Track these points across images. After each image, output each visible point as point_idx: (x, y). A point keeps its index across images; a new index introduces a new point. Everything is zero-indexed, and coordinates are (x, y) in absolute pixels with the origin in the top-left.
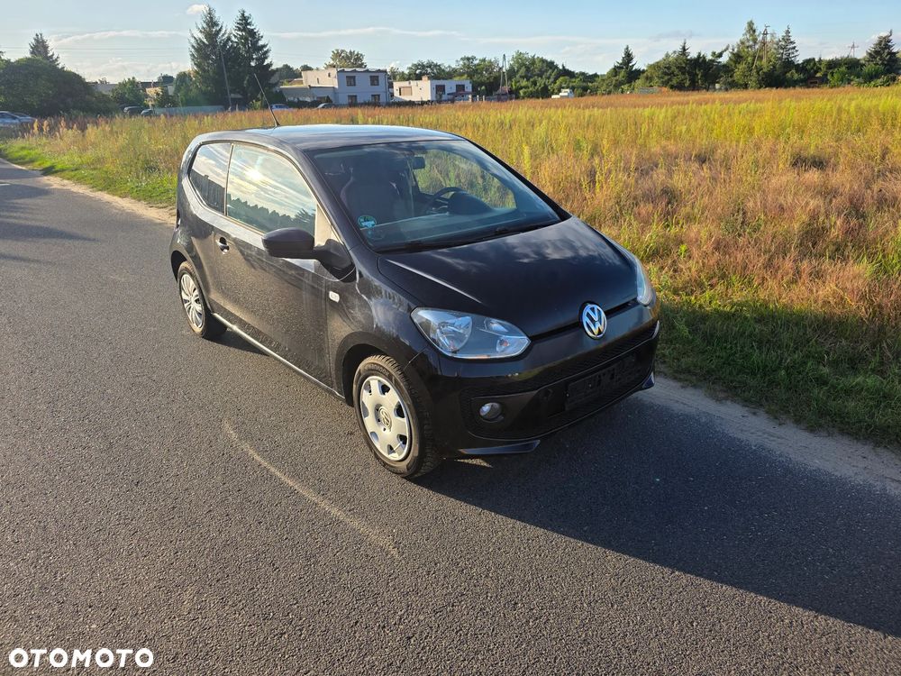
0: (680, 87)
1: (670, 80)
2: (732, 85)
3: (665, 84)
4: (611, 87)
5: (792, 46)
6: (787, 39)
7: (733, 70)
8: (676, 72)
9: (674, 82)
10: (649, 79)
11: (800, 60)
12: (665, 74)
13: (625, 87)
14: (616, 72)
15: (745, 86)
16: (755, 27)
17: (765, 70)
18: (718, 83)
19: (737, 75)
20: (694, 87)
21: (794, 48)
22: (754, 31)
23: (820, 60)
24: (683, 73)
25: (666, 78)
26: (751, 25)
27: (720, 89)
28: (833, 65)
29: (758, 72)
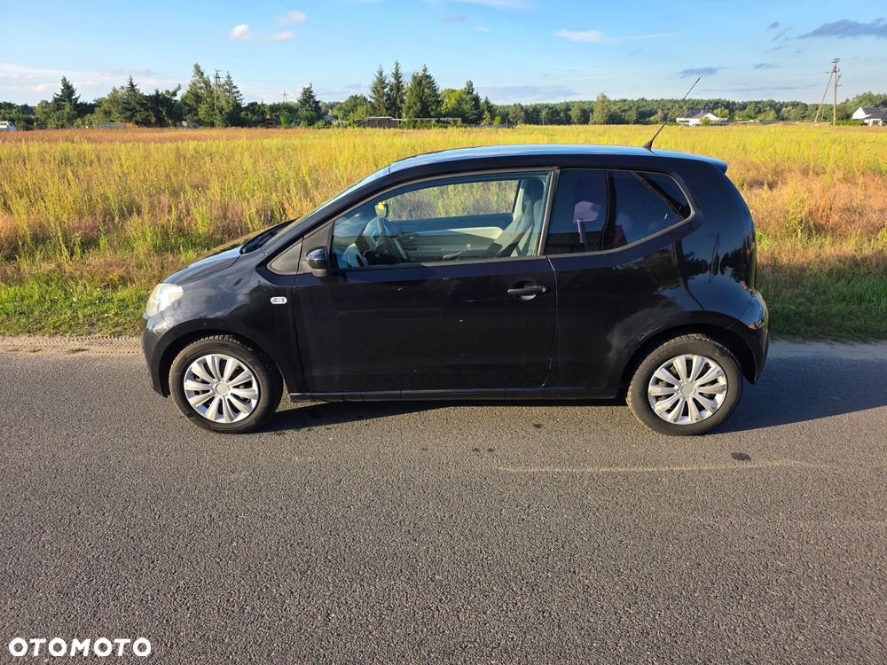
0: (146, 123)
1: (133, 115)
2: (199, 123)
3: (129, 119)
4: (65, 121)
5: (236, 90)
6: (229, 82)
7: (196, 109)
8: (138, 108)
9: (139, 117)
10: (107, 113)
11: (245, 103)
12: (127, 109)
13: (79, 121)
14: (59, 105)
15: (212, 125)
16: (202, 69)
17: (227, 110)
18: (185, 120)
19: (202, 113)
20: (161, 123)
21: (238, 92)
22: (202, 74)
23: (263, 105)
24: (146, 110)
25: (128, 113)
26: (197, 68)
27: (188, 127)
28: (275, 108)
29: (221, 113)
